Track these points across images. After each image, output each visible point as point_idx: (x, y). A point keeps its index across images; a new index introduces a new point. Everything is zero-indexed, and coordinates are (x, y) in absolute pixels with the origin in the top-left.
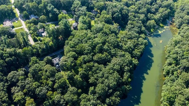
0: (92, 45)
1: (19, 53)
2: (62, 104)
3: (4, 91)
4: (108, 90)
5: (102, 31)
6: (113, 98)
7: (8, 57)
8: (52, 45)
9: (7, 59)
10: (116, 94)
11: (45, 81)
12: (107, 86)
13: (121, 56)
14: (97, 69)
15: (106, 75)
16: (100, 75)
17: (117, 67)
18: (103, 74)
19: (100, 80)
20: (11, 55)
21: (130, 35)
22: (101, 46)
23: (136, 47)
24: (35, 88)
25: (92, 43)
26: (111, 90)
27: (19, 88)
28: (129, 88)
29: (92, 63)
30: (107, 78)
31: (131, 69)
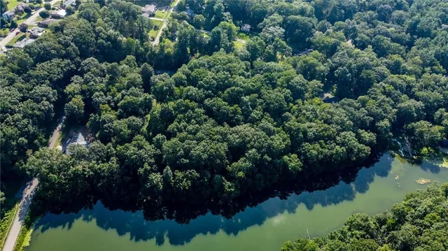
0: (224, 82)
1: (121, 41)
2: (106, 129)
3: (63, 70)
4: (182, 156)
5: (267, 74)
6: (179, 174)
7: (103, 39)
8: (169, 53)
9: (100, 41)
10: (190, 173)
11: (116, 90)
12: (184, 149)
13: (264, 129)
14: (194, 118)
15: (199, 134)
16: (190, 127)
17: (235, 139)
18: (197, 131)
19: (184, 134)
20: (108, 38)
21: (331, 114)
22: (239, 93)
23: (322, 141)
24: (97, 90)
25: (227, 78)
26: (188, 161)
27: (83, 80)
28: (229, 187)
29: (194, 104)
30: (200, 140)
31: (262, 159)
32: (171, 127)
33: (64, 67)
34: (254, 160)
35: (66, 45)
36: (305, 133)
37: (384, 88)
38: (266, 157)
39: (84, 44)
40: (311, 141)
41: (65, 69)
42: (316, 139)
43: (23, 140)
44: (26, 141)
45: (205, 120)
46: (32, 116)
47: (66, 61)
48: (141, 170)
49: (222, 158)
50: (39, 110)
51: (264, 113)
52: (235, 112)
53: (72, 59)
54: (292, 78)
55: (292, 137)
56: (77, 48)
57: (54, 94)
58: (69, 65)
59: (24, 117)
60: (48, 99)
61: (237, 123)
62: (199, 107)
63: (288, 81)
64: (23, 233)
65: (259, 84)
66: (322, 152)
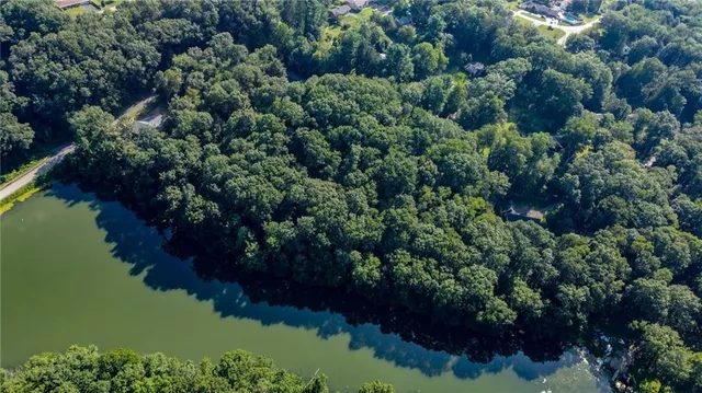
1: (275, 25)
3: (183, 35)
4: (215, 181)
6: (199, 201)
7: (256, 16)
8: (316, 57)
9: (252, 17)
12: (224, 174)
13: (350, 200)
14: (267, 144)
15: (257, 165)
16: (253, 152)
17: (297, 191)
18: (259, 159)
19: (240, 157)
20: (264, 18)
22: (353, 138)
23: (433, 261)
25: (351, 112)
26: (219, 190)
27: (199, 55)
28: (250, 251)
29: (281, 126)
30: (252, 172)
31: (314, 237)
32: (235, 142)
33: (188, 32)
35: (207, 8)
36: (414, 236)
37: (631, 240)
38: (322, 237)
39: (230, 14)
40: (414, 252)
41: (187, 35)
42: (428, 253)
43: (86, 91)
44: (89, 93)
45: (283, 153)
46: (111, 70)
47: (195, 26)
48: (163, 176)
49: (261, 207)
50: (125, 66)
51: (370, 179)
52: (329, 161)
53: (204, 27)
54: (454, 151)
55: (388, 233)
56: (217, 16)
57: (155, 58)
58: (196, 31)
59: (102, 68)
60: (144, 60)
61: (324, 177)
62: (285, 133)
63: (444, 153)
64: (28, 187)
65: (393, 138)
66: (420, 277)
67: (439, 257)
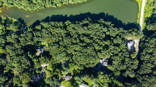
12: (101, 27)
26: (101, 24)
33: (141, 70)
34: (81, 22)
35: (143, 80)
39: (136, 83)
40: (60, 27)
41: (141, 69)
43: (147, 40)
47: (141, 73)
51: (73, 36)
52: (83, 37)
55: (66, 28)
60: (143, 55)
61: (83, 34)
63: (59, 47)
64: (139, 22)
67: (55, 27)
